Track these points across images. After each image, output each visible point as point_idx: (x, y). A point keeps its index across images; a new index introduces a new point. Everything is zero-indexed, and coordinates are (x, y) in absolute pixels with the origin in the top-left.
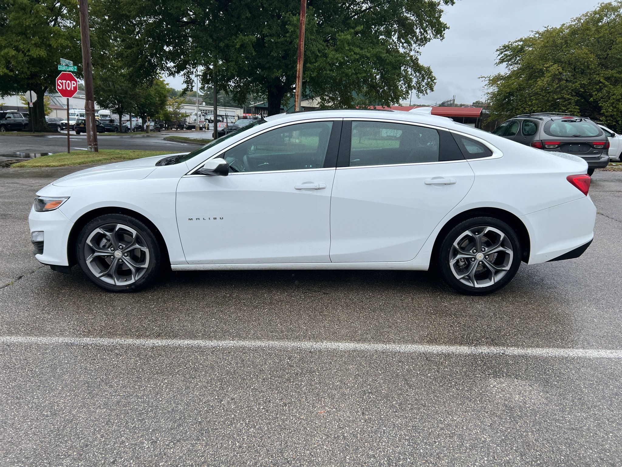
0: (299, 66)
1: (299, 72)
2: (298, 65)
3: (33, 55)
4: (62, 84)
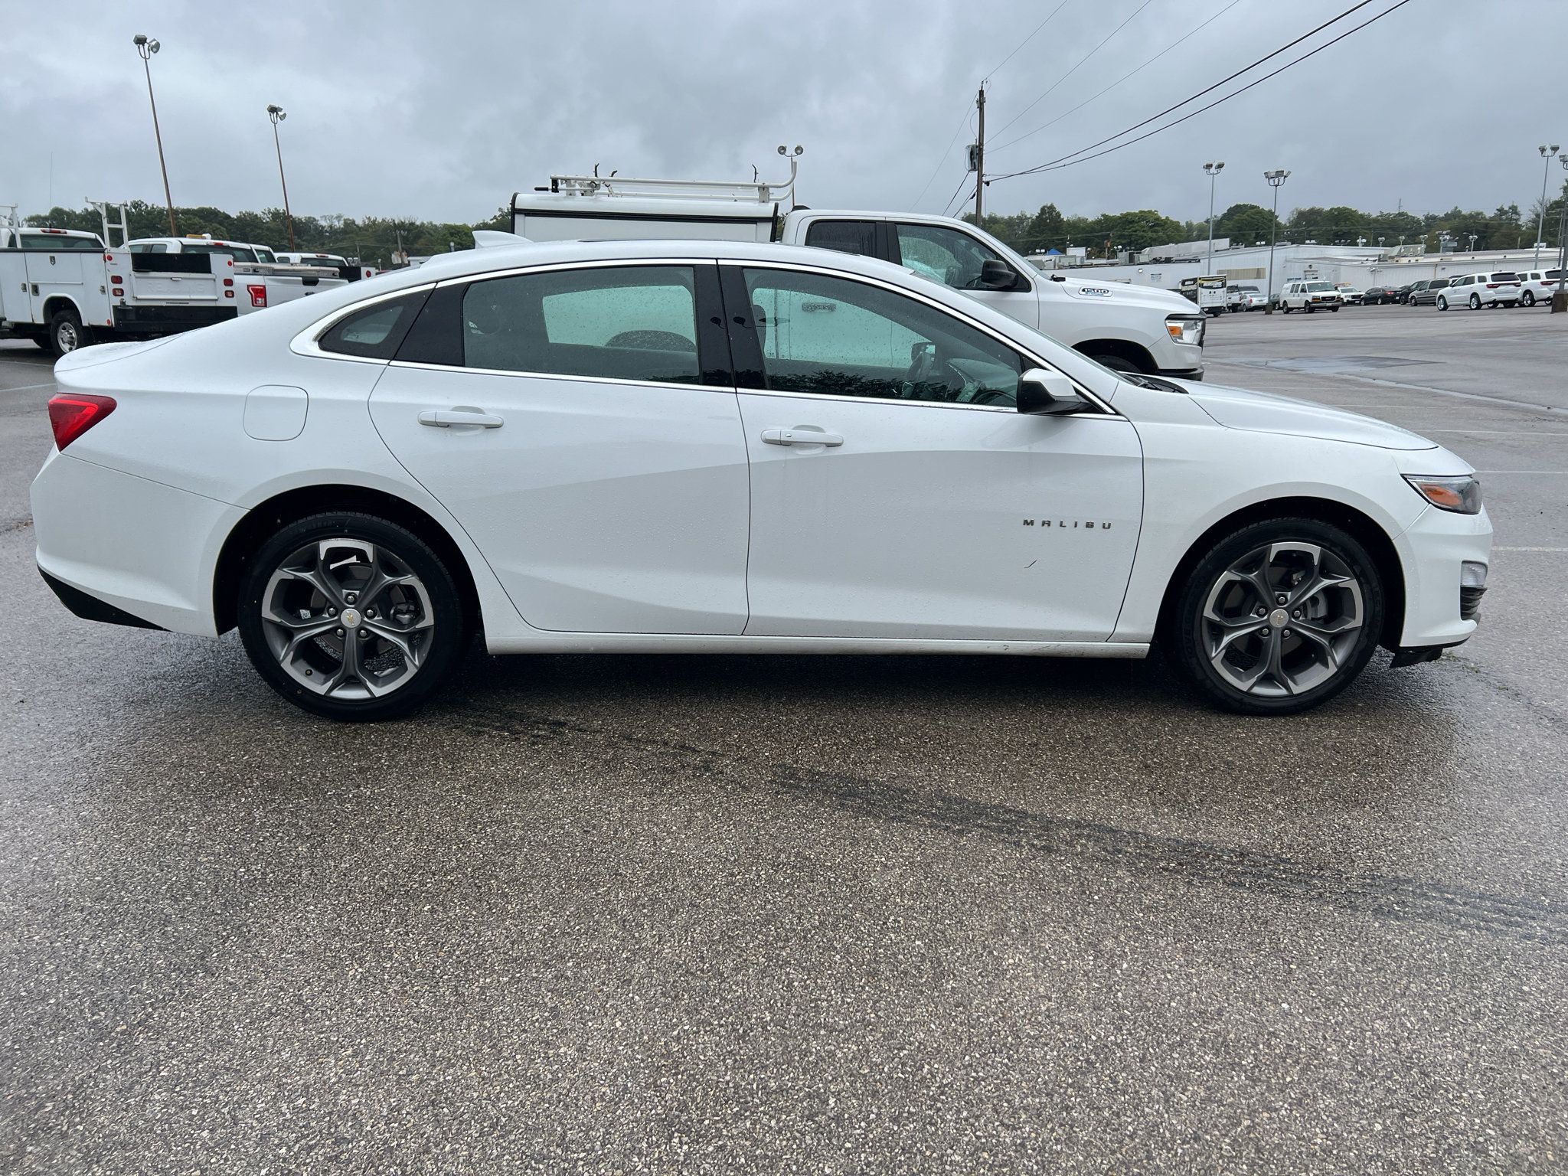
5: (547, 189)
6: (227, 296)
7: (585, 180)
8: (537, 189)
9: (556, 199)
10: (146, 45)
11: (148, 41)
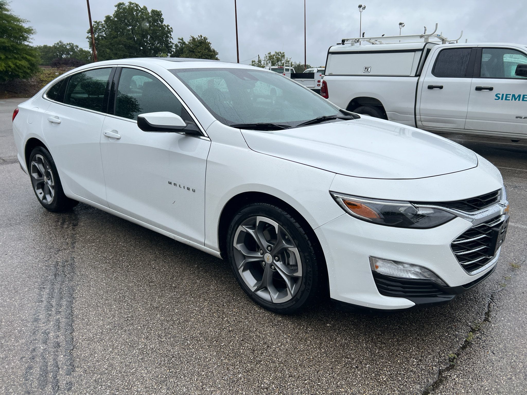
5: (340, 44)
6: (318, 86)
7: (353, 39)
8: (337, 44)
9: (344, 47)
10: (362, 8)
11: (362, 6)
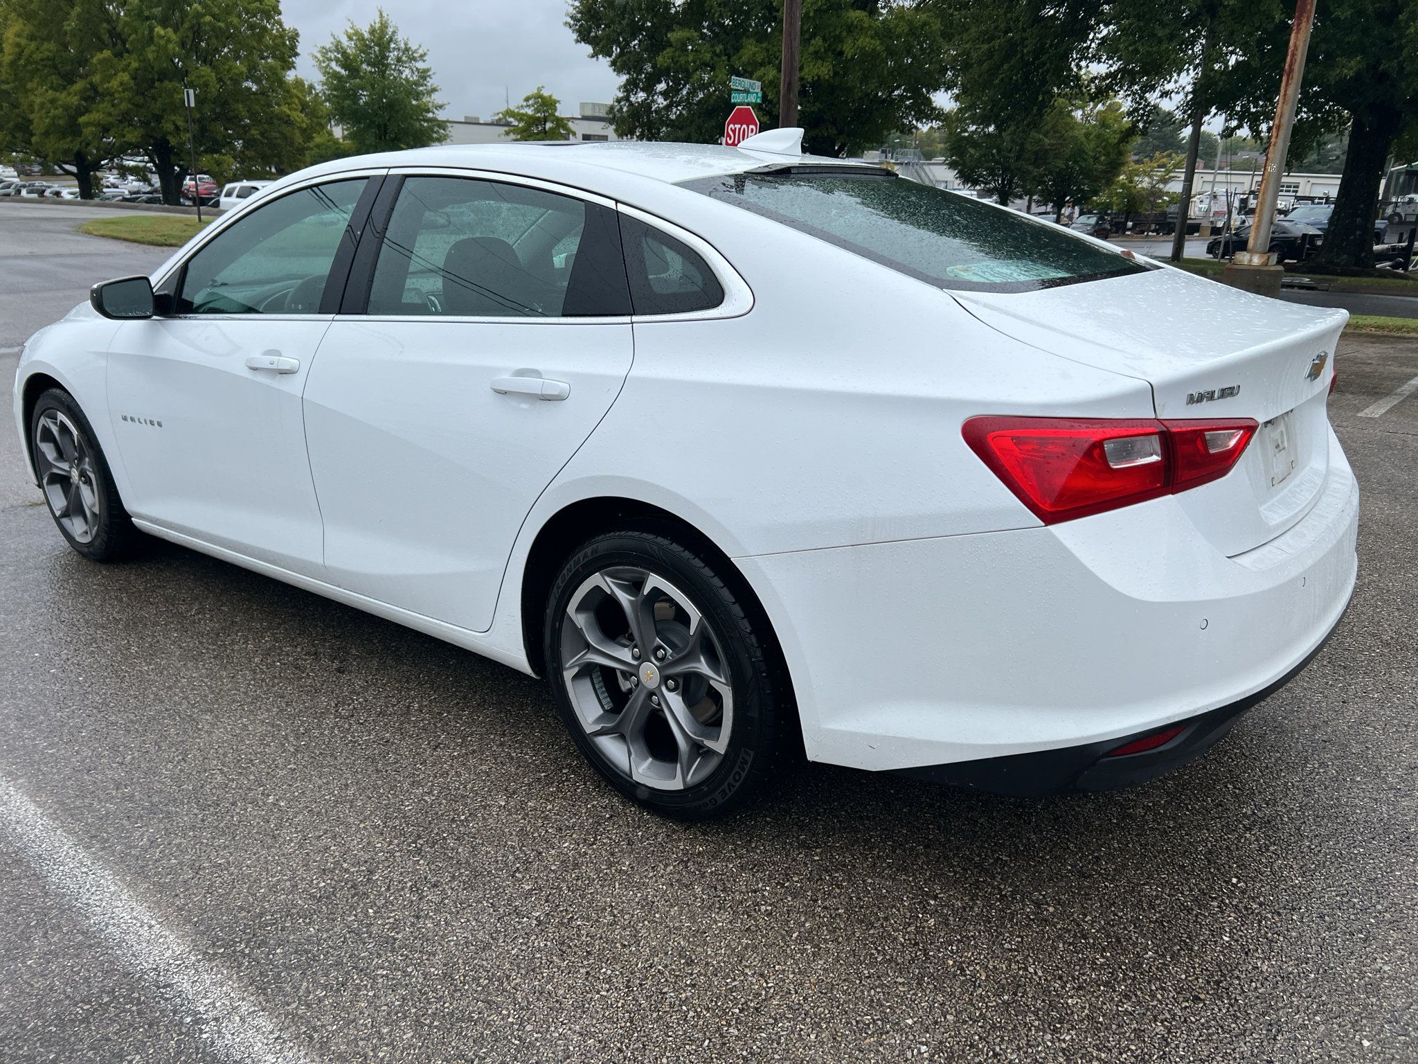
0: (1297, 38)
1: (1293, 55)
2: (1293, 35)
3: (806, 77)
4: (734, 132)
